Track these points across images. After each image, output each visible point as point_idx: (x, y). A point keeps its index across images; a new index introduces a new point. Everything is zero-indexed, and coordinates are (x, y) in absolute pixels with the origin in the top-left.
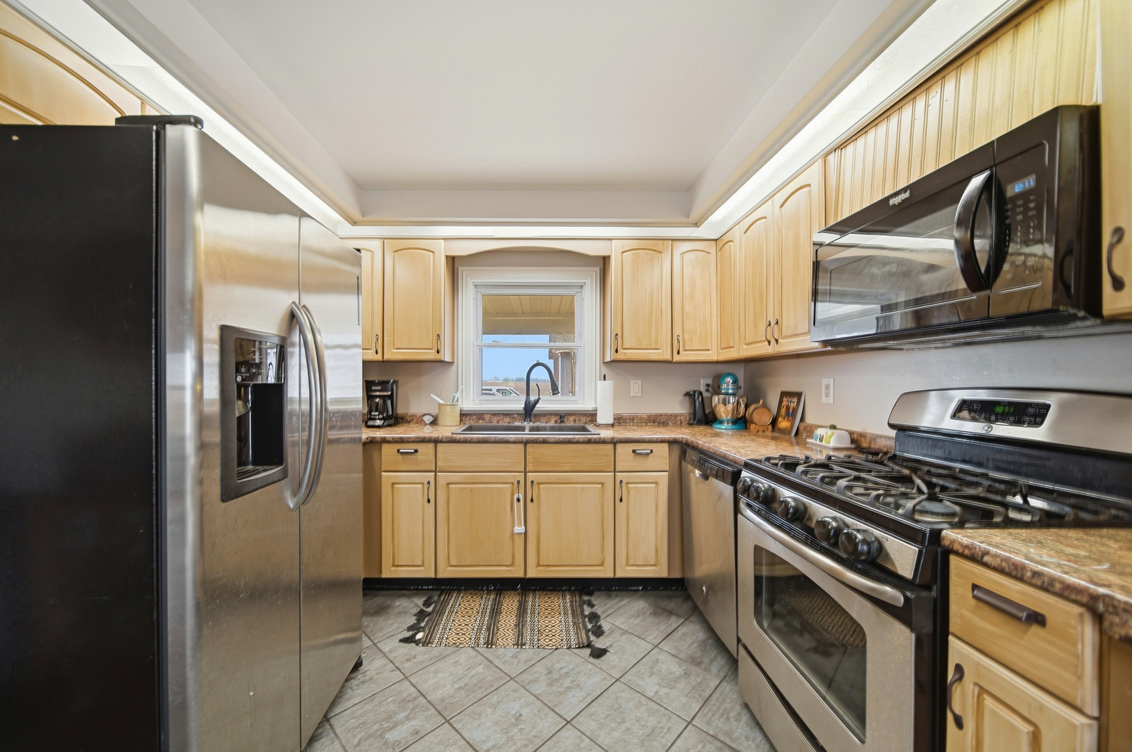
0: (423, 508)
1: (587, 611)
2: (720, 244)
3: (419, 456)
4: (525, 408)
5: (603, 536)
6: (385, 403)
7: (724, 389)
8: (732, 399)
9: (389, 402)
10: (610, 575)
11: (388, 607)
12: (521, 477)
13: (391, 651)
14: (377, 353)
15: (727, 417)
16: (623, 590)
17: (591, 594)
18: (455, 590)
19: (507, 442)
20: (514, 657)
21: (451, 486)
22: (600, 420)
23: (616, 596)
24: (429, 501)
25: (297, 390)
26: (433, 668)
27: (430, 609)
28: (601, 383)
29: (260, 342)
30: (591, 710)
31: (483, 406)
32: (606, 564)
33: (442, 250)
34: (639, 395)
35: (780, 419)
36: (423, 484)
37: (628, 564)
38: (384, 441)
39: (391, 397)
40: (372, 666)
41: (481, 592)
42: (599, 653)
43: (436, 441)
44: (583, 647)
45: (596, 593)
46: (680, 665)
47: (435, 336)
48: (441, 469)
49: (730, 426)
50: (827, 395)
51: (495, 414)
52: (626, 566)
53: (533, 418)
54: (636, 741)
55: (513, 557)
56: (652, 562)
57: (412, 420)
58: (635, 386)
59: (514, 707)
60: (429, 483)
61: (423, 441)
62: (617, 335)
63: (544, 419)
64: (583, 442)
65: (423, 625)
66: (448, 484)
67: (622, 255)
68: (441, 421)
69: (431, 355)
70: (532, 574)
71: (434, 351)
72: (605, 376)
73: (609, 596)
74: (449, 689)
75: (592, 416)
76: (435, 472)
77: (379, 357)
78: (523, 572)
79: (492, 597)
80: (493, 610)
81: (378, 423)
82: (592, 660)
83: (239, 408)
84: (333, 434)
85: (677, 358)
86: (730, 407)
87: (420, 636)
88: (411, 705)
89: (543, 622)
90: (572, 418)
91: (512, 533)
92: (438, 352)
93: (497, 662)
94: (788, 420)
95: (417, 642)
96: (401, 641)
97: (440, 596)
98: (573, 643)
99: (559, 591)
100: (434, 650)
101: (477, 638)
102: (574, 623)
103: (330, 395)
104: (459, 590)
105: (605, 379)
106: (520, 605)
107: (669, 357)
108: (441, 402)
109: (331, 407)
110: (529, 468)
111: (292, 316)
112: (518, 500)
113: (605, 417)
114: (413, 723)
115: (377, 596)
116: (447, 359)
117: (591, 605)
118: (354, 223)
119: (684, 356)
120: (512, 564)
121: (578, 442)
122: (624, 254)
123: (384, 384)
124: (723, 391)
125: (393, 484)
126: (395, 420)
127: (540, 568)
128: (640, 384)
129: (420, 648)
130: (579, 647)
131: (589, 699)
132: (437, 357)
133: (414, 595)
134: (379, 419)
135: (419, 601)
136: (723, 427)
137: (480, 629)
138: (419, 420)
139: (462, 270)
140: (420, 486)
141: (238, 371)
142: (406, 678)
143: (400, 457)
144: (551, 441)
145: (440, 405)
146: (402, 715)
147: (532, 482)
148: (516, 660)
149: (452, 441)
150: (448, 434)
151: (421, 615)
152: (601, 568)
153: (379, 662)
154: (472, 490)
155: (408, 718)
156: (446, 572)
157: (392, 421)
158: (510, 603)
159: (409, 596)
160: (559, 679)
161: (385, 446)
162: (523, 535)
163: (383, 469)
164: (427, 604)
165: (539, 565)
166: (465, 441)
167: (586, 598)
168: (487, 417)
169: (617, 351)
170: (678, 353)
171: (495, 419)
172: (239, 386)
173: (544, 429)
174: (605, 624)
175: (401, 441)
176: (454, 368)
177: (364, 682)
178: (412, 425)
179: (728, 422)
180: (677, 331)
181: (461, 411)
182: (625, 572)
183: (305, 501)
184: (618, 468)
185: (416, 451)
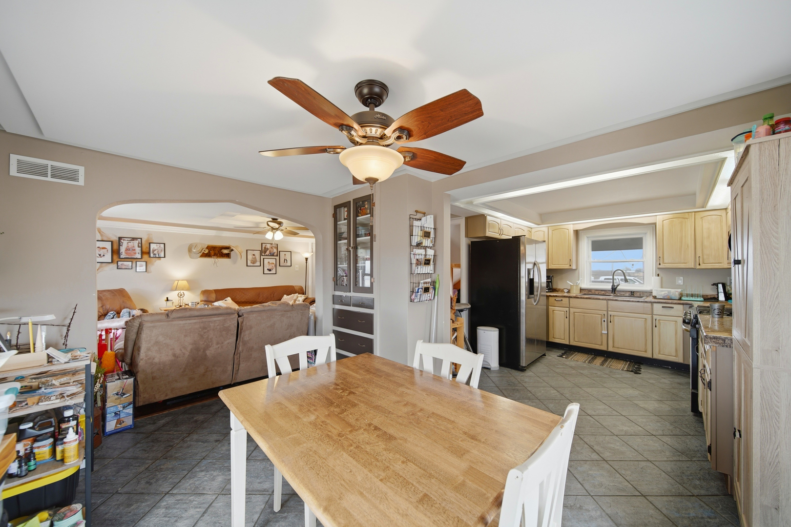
0: (564, 320)
1: (636, 367)
2: (728, 211)
3: (563, 302)
4: (612, 288)
5: (646, 340)
10: (650, 356)
12: (605, 313)
13: (554, 357)
18: (577, 351)
19: (599, 299)
22: (654, 295)
23: (655, 367)
24: (567, 318)
28: (656, 278)
29: (531, 270)
31: (591, 287)
32: (647, 351)
33: (572, 228)
34: (682, 284)
36: (564, 312)
37: (659, 353)
38: (552, 296)
39: (551, 282)
41: (588, 354)
43: (569, 297)
45: (644, 363)
47: (569, 260)
48: (571, 307)
51: (597, 290)
53: (617, 292)
55: (602, 342)
56: (674, 354)
58: (680, 280)
60: (567, 312)
61: (565, 297)
62: (660, 257)
64: (635, 302)
66: (574, 312)
68: (571, 292)
69: (567, 267)
70: (611, 349)
71: (569, 265)
72: (658, 275)
73: (651, 367)
75: (649, 293)
76: (569, 308)
78: (606, 348)
79: (593, 356)
81: (547, 290)
85: (698, 267)
87: (564, 356)
90: (639, 293)
91: (602, 334)
104: (579, 352)
107: (694, 267)
108: (572, 284)
110: (609, 310)
112: (604, 321)
115: (550, 346)
116: (574, 268)
117: (639, 366)
118: (539, 225)
119: (703, 266)
120: (601, 345)
122: (664, 221)
123: (548, 277)
125: (553, 310)
126: (553, 289)
127: (614, 348)
130: (627, 371)
132: (570, 267)
134: (550, 289)
138: (562, 291)
139: (581, 234)
143: (556, 302)
144: (619, 300)
145: (571, 285)
147: (611, 316)
149: (576, 297)
150: (575, 295)
152: (645, 353)
154: (584, 315)
156: (573, 343)
161: (552, 298)
162: (606, 335)
163: (550, 305)
166: (581, 298)
167: (637, 363)
169: (660, 264)
170: (699, 265)
173: (623, 296)
175: (556, 296)
176: (577, 271)
178: (560, 292)
180: (699, 253)
181: (580, 288)
182: (658, 356)
184: (655, 313)
185: (562, 300)
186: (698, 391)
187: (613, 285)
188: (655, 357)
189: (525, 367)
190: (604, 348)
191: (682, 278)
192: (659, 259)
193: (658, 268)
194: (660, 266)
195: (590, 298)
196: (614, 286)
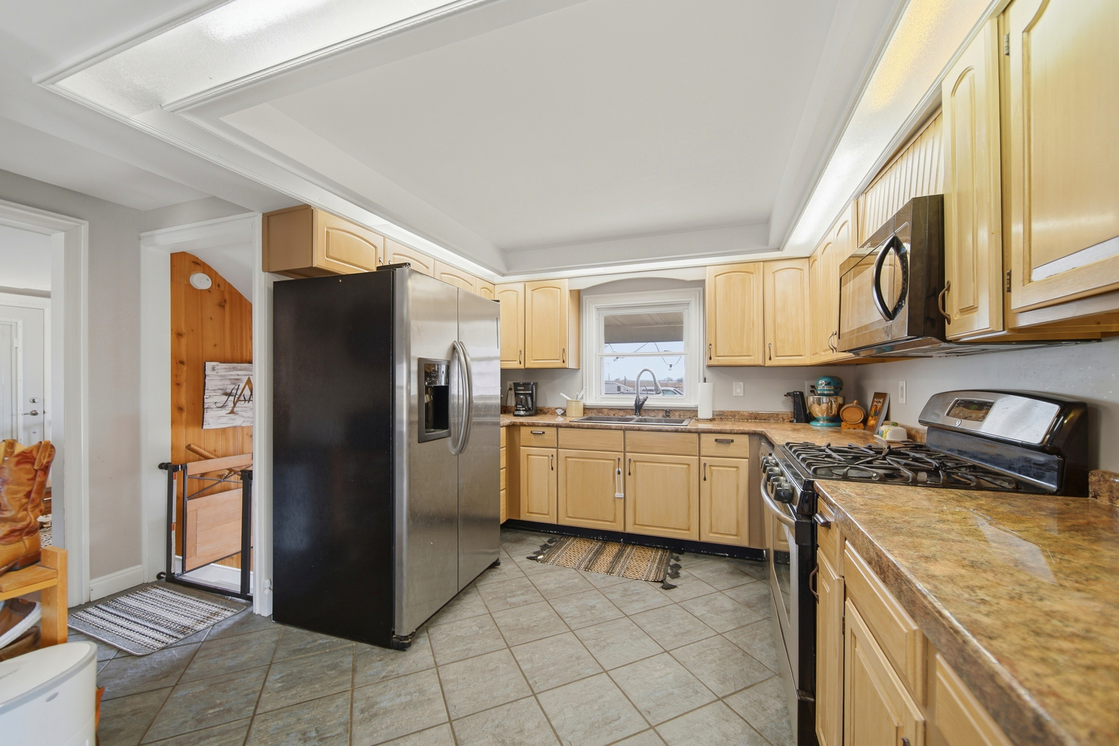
0: (549, 473)
1: (673, 562)
2: (811, 260)
3: (545, 436)
4: (636, 405)
5: (689, 507)
6: (526, 399)
7: (820, 390)
8: (824, 399)
9: (529, 398)
10: (695, 538)
11: (524, 540)
12: (621, 456)
13: (520, 562)
14: (520, 363)
15: (822, 414)
16: (711, 555)
17: (681, 553)
18: (572, 536)
19: (610, 429)
20: (604, 578)
21: (568, 459)
22: (700, 416)
23: (703, 557)
24: (552, 469)
25: (456, 391)
26: (545, 575)
27: (552, 545)
28: (701, 385)
29: (438, 365)
30: (648, 614)
31: (603, 402)
32: (691, 529)
33: (567, 286)
34: (742, 394)
35: (870, 418)
36: (549, 456)
37: (711, 531)
38: (522, 425)
39: (531, 395)
40: (505, 567)
41: (592, 540)
42: (668, 587)
43: (558, 426)
44: (658, 582)
45: (686, 553)
46: (733, 605)
47: (562, 350)
48: (561, 447)
49: (825, 423)
50: (902, 397)
51: (611, 409)
52: (710, 533)
53: (643, 413)
54: (671, 634)
55: (615, 515)
56: (734, 532)
57: (548, 412)
58: (738, 388)
59: (592, 602)
60: (552, 456)
61: (548, 426)
62: (710, 345)
63: (653, 414)
64: (672, 431)
65: (545, 552)
66: (566, 457)
67: (715, 279)
68: (567, 413)
69: (558, 364)
70: (630, 531)
71: (561, 361)
72: (705, 379)
73: (697, 557)
74: (552, 586)
75: (692, 413)
76: (557, 448)
77: (522, 366)
78: (623, 528)
79: (600, 544)
80: (597, 551)
81: (522, 413)
82: (661, 589)
83: (427, 399)
84: (475, 419)
85: (768, 363)
86: (824, 406)
87: (540, 557)
88: (526, 589)
89: (634, 563)
90: (677, 414)
91: (615, 498)
92: (564, 362)
93: (589, 579)
94: (875, 419)
95: (537, 560)
96: (527, 558)
97: (561, 538)
98: (652, 577)
99: (654, 547)
100: (548, 566)
101: (580, 565)
102: (658, 568)
103: (475, 393)
104: (576, 537)
105: (705, 381)
106: (618, 553)
107: (761, 363)
108: (569, 398)
109: (475, 401)
110: (628, 449)
111: (454, 349)
112: (619, 473)
113: (704, 413)
114: (525, 597)
115: (517, 532)
116: (571, 364)
117: (677, 559)
118: (503, 275)
119: (776, 361)
120: (615, 521)
121: (667, 431)
122: (717, 277)
123: (526, 385)
124: (819, 392)
125: (528, 455)
126: (536, 411)
127: (636, 526)
128: (742, 386)
129: (539, 564)
130: (655, 581)
131: (649, 608)
132: (564, 365)
133: (543, 536)
134: (523, 410)
135: (545, 540)
136: (819, 425)
137: (583, 561)
138: (552, 412)
139: (585, 298)
140: (546, 458)
141: (426, 380)
142: (526, 576)
143: (532, 436)
144: (645, 429)
145: (568, 401)
146: (519, 592)
147: (630, 460)
148: (603, 580)
149: (570, 427)
150: (569, 422)
151: (544, 547)
152: (687, 532)
153: (511, 566)
154: (583, 463)
155: (522, 594)
156: (565, 521)
157: (533, 412)
158: (612, 549)
159: (539, 536)
160: (631, 595)
161: (523, 429)
162: (623, 500)
163: (521, 444)
164: (550, 541)
165: (635, 524)
166: (582, 427)
167: (675, 555)
168: (606, 411)
169: (710, 358)
170: (770, 359)
171: (612, 413)
172: (427, 388)
173: (651, 421)
174: (682, 572)
175: (533, 425)
176: (579, 373)
177: (500, 574)
178: (548, 415)
179: (824, 420)
180: (770, 339)
181: (584, 406)
182: (708, 537)
183: (461, 451)
184: (702, 453)
185: (544, 433)
186: (815, 698)
187: (637, 401)
188: (704, 539)
189: (406, 638)
190: (618, 528)
191: (741, 384)
192: (710, 348)
193: (709, 366)
194: (712, 362)
195: (593, 428)
196: (639, 401)
